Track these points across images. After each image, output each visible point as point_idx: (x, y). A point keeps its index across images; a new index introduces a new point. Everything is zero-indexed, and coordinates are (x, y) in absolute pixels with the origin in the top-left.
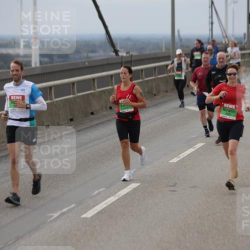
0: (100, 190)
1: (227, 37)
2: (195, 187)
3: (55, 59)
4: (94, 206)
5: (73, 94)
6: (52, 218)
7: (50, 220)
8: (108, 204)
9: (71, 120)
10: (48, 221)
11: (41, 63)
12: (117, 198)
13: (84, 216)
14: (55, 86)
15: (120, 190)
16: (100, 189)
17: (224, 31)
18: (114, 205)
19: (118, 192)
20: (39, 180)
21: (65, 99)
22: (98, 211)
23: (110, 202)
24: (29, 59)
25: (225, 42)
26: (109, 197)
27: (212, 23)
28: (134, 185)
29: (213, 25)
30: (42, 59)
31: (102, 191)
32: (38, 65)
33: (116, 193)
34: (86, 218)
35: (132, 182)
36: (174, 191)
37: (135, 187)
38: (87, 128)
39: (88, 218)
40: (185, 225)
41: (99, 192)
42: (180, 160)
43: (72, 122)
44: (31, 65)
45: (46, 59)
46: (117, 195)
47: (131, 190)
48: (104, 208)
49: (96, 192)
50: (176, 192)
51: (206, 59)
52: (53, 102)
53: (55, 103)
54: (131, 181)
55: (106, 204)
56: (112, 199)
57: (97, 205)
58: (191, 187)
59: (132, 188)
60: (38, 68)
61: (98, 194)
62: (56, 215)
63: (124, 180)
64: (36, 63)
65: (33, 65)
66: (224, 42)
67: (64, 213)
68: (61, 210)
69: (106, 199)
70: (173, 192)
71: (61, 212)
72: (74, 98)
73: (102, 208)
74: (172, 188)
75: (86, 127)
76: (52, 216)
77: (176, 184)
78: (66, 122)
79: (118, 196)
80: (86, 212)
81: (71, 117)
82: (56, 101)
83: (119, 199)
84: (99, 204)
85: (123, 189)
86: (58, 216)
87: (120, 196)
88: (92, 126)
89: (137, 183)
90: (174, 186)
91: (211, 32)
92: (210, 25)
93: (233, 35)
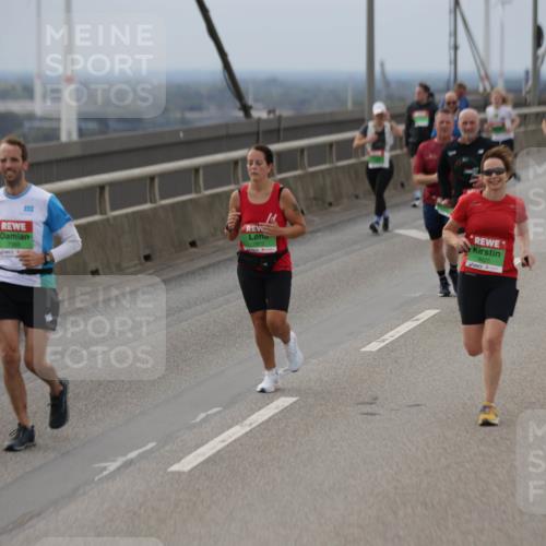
0: (209, 412)
1: (487, 77)
2: (418, 405)
3: (112, 125)
4: (198, 446)
5: (151, 202)
6: (105, 473)
7: (101, 476)
8: (226, 443)
9: (147, 258)
10: (96, 478)
11: (81, 132)
12: (248, 429)
13: (175, 468)
14: (112, 184)
15: (253, 411)
16: (211, 409)
17: (482, 64)
18: (241, 445)
19: (249, 416)
20: (63, 393)
21: (134, 213)
22: (207, 456)
23: (233, 438)
24: (54, 125)
25: (485, 89)
26: (230, 427)
27: (456, 48)
28: (283, 402)
29: (459, 52)
30: (83, 125)
31: (215, 414)
32: (75, 137)
33: (244, 419)
34: (179, 473)
35: (279, 394)
36: (372, 414)
37: (286, 404)
38: (181, 276)
39: (184, 473)
40: (396, 488)
41: (207, 416)
42: (386, 347)
43: (149, 263)
44: (58, 138)
45: (92, 126)
46: (247, 422)
47: (276, 411)
48: (219, 451)
49: (202, 415)
50: (377, 416)
51: (445, 125)
52: (108, 220)
53: (112, 222)
54: (279, 391)
55: (223, 441)
56: (237, 432)
57: (202, 444)
58: (410, 406)
59: (281, 408)
60: (75, 143)
61: (204, 420)
62: (112, 466)
63: (263, 391)
64: (69, 134)
65: (64, 138)
66: (481, 89)
67: (130, 463)
68: (125, 455)
69: (223, 431)
70: (369, 417)
71: (124, 459)
72: (154, 210)
73: (214, 451)
74: (367, 409)
75: (178, 273)
76: (105, 469)
77: (376, 399)
78: (137, 262)
79: (251, 424)
80: (179, 460)
81: (147, 252)
82: (115, 218)
83: (251, 431)
84: (207, 442)
85: (260, 409)
86: (119, 469)
87: (254, 425)
88: (193, 273)
89: (292, 396)
90: (371, 404)
91: (453, 67)
92: (452, 52)
93: (502, 75)
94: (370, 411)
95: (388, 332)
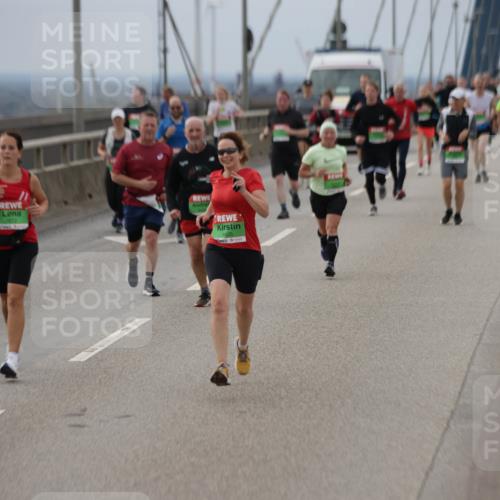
1: (198, 81)
2: (128, 416)
17: (192, 69)
25: (195, 92)
27: (165, 51)
36: (79, 426)
42: (95, 356)
50: (86, 429)
51: (150, 128)
58: (120, 417)
66: (192, 93)
70: (77, 429)
74: (76, 421)
77: (85, 410)
90: (79, 415)
91: (163, 70)
92: (162, 56)
93: (213, 78)
94: (79, 423)
95: (97, 342)
